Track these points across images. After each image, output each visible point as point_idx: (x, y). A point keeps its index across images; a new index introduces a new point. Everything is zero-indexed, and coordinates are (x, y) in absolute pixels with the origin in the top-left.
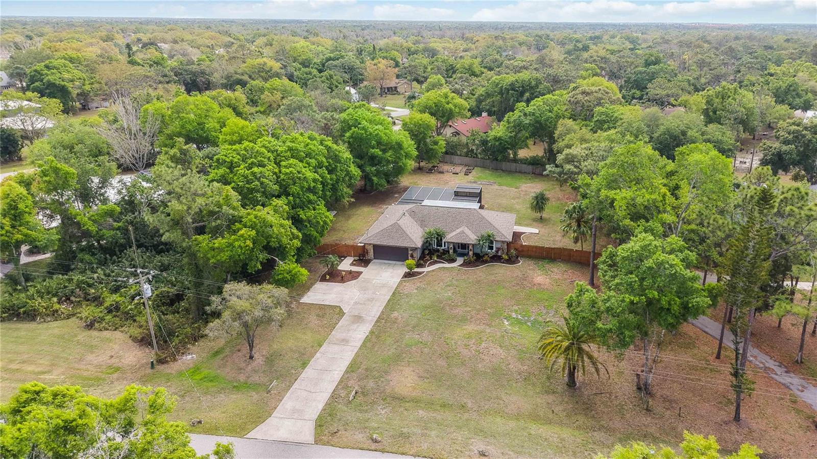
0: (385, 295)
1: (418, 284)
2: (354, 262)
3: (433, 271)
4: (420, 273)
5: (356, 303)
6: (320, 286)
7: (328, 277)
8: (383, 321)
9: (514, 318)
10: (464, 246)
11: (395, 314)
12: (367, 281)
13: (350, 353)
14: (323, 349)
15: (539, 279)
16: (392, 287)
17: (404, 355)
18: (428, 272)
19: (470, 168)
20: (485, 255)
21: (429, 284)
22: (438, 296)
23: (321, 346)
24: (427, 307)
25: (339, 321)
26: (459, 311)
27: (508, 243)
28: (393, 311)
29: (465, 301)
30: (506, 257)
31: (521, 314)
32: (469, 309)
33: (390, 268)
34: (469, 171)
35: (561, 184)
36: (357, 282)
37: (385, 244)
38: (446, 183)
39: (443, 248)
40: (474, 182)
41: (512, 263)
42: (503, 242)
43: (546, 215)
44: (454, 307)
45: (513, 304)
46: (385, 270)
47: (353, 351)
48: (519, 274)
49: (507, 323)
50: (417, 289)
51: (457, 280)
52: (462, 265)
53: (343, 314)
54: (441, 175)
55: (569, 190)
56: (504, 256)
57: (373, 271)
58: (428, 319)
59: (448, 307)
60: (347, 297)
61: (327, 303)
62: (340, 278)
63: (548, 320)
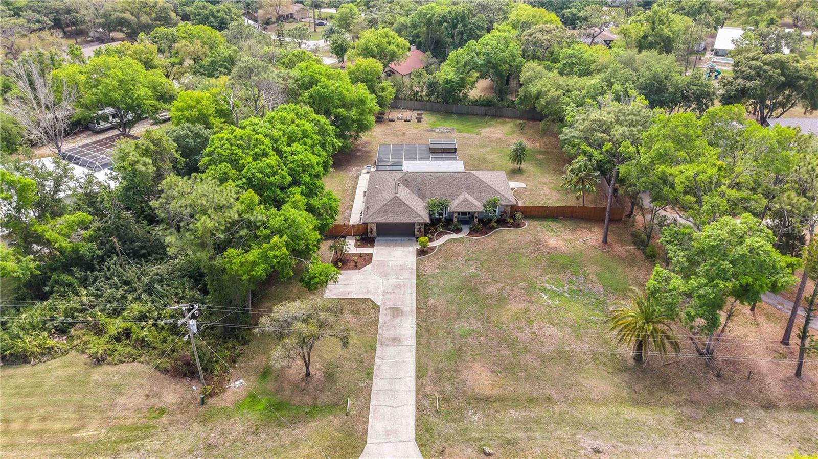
0: (409, 279)
1: (437, 262)
2: (358, 243)
3: (444, 244)
4: (433, 249)
5: (385, 292)
7: (340, 264)
8: (424, 311)
9: (549, 290)
10: (471, 216)
11: (431, 301)
12: (382, 264)
13: (410, 354)
14: (378, 352)
15: (553, 242)
16: (412, 269)
17: (465, 348)
18: (440, 246)
19: (419, 112)
20: (490, 220)
21: (447, 260)
22: (464, 274)
23: (374, 349)
24: (458, 289)
25: (378, 316)
26: (493, 289)
27: (512, 206)
28: (428, 297)
29: (493, 276)
30: (511, 221)
31: (553, 284)
32: (502, 285)
33: (399, 246)
34: (420, 117)
35: (522, 127)
36: (373, 266)
37: (391, 221)
38: (404, 134)
39: (444, 216)
40: (432, 130)
41: (518, 226)
42: (507, 206)
43: (523, 166)
44: (484, 285)
45: (540, 274)
46: (395, 248)
47: (411, 351)
48: (531, 238)
49: (545, 297)
50: (438, 268)
51: (473, 253)
52: (470, 234)
53: (379, 307)
54: (393, 124)
55: (530, 132)
56: (508, 219)
57: (382, 252)
58: (467, 303)
59: (479, 286)
60: (371, 286)
61: (354, 296)
62: (352, 264)
63: (581, 288)
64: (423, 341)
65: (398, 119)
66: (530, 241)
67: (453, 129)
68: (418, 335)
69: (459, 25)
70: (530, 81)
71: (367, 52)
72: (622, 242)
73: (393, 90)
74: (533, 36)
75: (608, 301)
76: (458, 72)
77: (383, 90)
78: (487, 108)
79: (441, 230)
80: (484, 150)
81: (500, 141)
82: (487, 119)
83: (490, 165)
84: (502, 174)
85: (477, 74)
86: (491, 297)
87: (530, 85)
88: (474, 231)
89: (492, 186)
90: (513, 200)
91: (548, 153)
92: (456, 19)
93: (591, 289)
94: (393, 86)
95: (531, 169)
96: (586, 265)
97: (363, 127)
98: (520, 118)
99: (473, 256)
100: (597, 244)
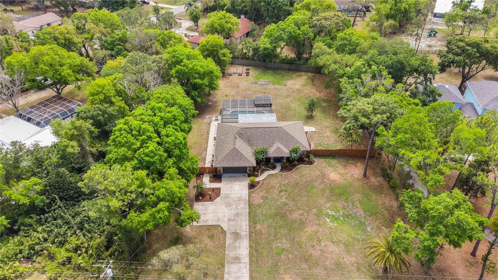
0: (244, 208)
1: (261, 194)
2: (212, 180)
3: (265, 179)
4: (258, 183)
5: (229, 220)
6: (199, 207)
7: (200, 198)
8: (253, 234)
9: (331, 215)
10: (282, 158)
11: (258, 227)
12: (227, 196)
13: (245, 270)
14: (226, 269)
15: (333, 176)
16: (246, 200)
17: (279, 264)
18: (263, 180)
19: (247, 68)
20: (293, 161)
21: (267, 192)
22: (278, 203)
23: (223, 266)
24: (276, 215)
25: (225, 240)
26: (296, 215)
27: (307, 151)
28: (256, 223)
29: (296, 205)
30: (307, 160)
31: (333, 210)
32: (302, 212)
33: (237, 181)
34: (248, 71)
35: (313, 79)
36: (221, 198)
37: (232, 166)
38: (238, 86)
39: (265, 157)
40: (256, 83)
41: (311, 163)
42: (304, 151)
43: (314, 113)
44: (291, 211)
45: (325, 201)
46: (234, 183)
47: (246, 268)
48: (319, 173)
49: (328, 221)
50: (262, 199)
51: (284, 185)
52: (281, 170)
53: (226, 232)
56: (305, 159)
57: (227, 186)
58: (280, 227)
59: (288, 213)
60: (220, 215)
61: (210, 223)
62: (208, 197)
63: (350, 213)
64: (254, 259)
65: (234, 73)
66: (319, 175)
67: (269, 82)
68: (251, 255)
70: (318, 55)
72: (375, 175)
74: (319, 22)
75: (367, 222)
76: (272, 43)
78: (291, 65)
79: (263, 168)
81: (299, 91)
82: (290, 73)
84: (300, 124)
85: (284, 44)
86: (294, 221)
88: (284, 169)
89: (295, 137)
90: (308, 146)
91: (329, 101)
93: (356, 213)
94: (230, 53)
95: (319, 114)
96: (353, 194)
97: (213, 88)
98: (311, 72)
99: (283, 188)
100: (360, 177)
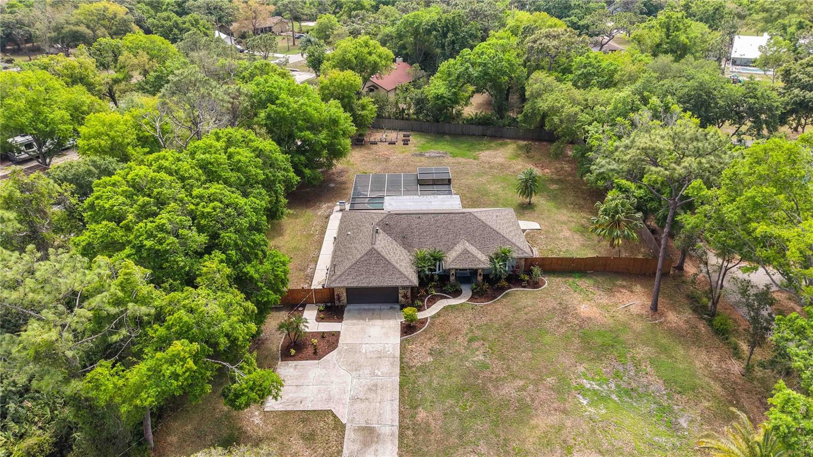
0: (390, 375)
1: (429, 345)
2: (322, 316)
3: (438, 315)
4: (423, 322)
5: (354, 399)
6: (287, 371)
7: (293, 351)
8: (410, 432)
9: (589, 390)
10: (474, 272)
11: (422, 414)
12: (353, 349)
15: (585, 309)
16: (394, 357)
18: (433, 317)
19: (405, 133)
20: (498, 278)
21: (443, 340)
22: (467, 363)
24: (461, 390)
25: (342, 444)
26: (509, 390)
27: (526, 259)
28: (416, 407)
30: (527, 278)
31: (593, 379)
32: (521, 383)
33: (376, 319)
34: (407, 138)
35: (527, 149)
36: (339, 353)
37: (365, 285)
38: (387, 160)
39: (437, 272)
40: (421, 155)
41: (536, 285)
42: (521, 259)
43: (534, 199)
44: (498, 382)
45: (573, 361)
46: (371, 322)
48: (555, 304)
49: (585, 402)
50: (431, 354)
51: (479, 327)
52: (472, 298)
53: (344, 426)
54: (374, 147)
55: (537, 156)
56: (522, 276)
57: (354, 328)
58: (473, 416)
59: (490, 385)
60: (335, 389)
61: (309, 406)
62: (310, 350)
63: (634, 385)
65: (381, 141)
66: (554, 309)
67: (446, 153)
69: (450, 34)
70: (539, 95)
71: (344, 64)
72: (674, 307)
73: (374, 107)
74: (538, 42)
75: (676, 407)
76: (450, 86)
77: (363, 107)
78: (485, 128)
79: (434, 293)
80: (484, 179)
81: (502, 166)
82: (485, 141)
83: (493, 198)
84: (510, 212)
85: (471, 88)
86: (505, 404)
87: (539, 100)
88: (477, 295)
89: (499, 231)
90: (528, 250)
91: (562, 182)
92: (447, 26)
93: (647, 387)
94: (374, 103)
95: (544, 202)
96: (634, 346)
97: (336, 153)
98: (524, 139)
99: (478, 333)
100: (643, 312)
